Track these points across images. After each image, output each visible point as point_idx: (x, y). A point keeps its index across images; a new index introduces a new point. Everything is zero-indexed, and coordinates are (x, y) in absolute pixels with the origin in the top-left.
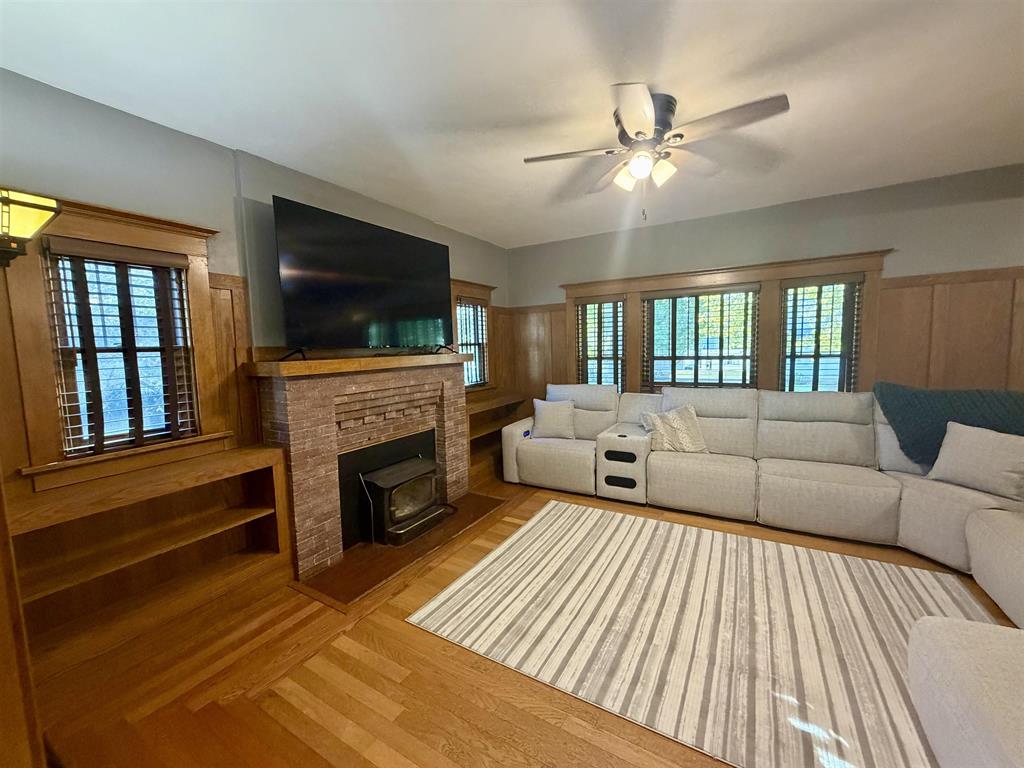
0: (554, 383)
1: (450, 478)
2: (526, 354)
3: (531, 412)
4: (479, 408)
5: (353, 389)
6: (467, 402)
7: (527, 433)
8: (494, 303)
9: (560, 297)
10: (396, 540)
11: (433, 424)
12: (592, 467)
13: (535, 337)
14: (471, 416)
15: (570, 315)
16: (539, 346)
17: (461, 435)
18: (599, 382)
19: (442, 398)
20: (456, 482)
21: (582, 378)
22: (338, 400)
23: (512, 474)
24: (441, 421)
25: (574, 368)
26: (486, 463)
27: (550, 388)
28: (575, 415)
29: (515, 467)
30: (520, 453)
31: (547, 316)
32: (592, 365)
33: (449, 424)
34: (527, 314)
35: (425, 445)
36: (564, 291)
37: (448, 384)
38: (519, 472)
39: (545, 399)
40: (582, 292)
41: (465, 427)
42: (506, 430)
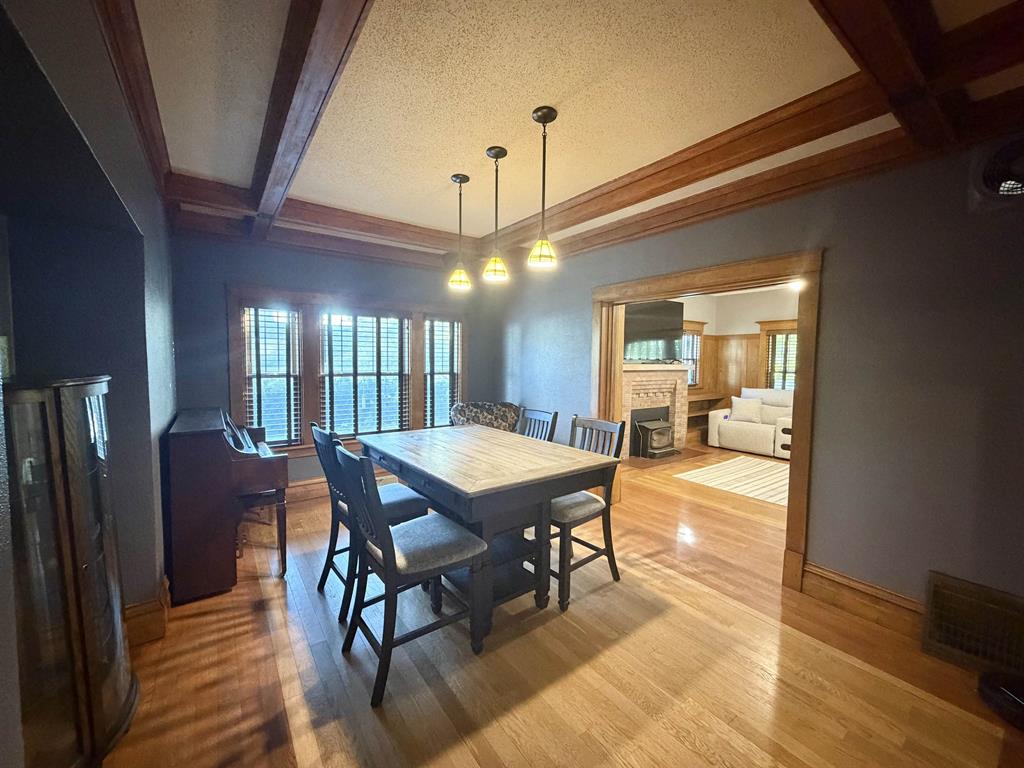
0: (748, 387)
1: (676, 436)
2: (727, 368)
3: (729, 405)
4: (694, 398)
5: (638, 379)
6: (689, 394)
7: (726, 417)
8: (705, 333)
9: (756, 329)
10: (653, 456)
11: (668, 404)
12: (772, 438)
13: (734, 356)
14: (690, 403)
15: (763, 342)
16: (738, 363)
17: (683, 412)
18: (784, 388)
19: (675, 389)
20: (679, 439)
21: (770, 384)
22: (634, 383)
23: (713, 440)
24: (673, 402)
25: (763, 379)
26: (695, 434)
27: (744, 390)
28: (762, 409)
29: (717, 437)
30: (721, 429)
31: (744, 342)
32: (778, 377)
33: (678, 405)
34: (728, 340)
35: (665, 414)
36: (758, 326)
37: (679, 381)
38: (719, 440)
39: (740, 397)
40: (774, 327)
41: (686, 408)
42: (712, 414)
